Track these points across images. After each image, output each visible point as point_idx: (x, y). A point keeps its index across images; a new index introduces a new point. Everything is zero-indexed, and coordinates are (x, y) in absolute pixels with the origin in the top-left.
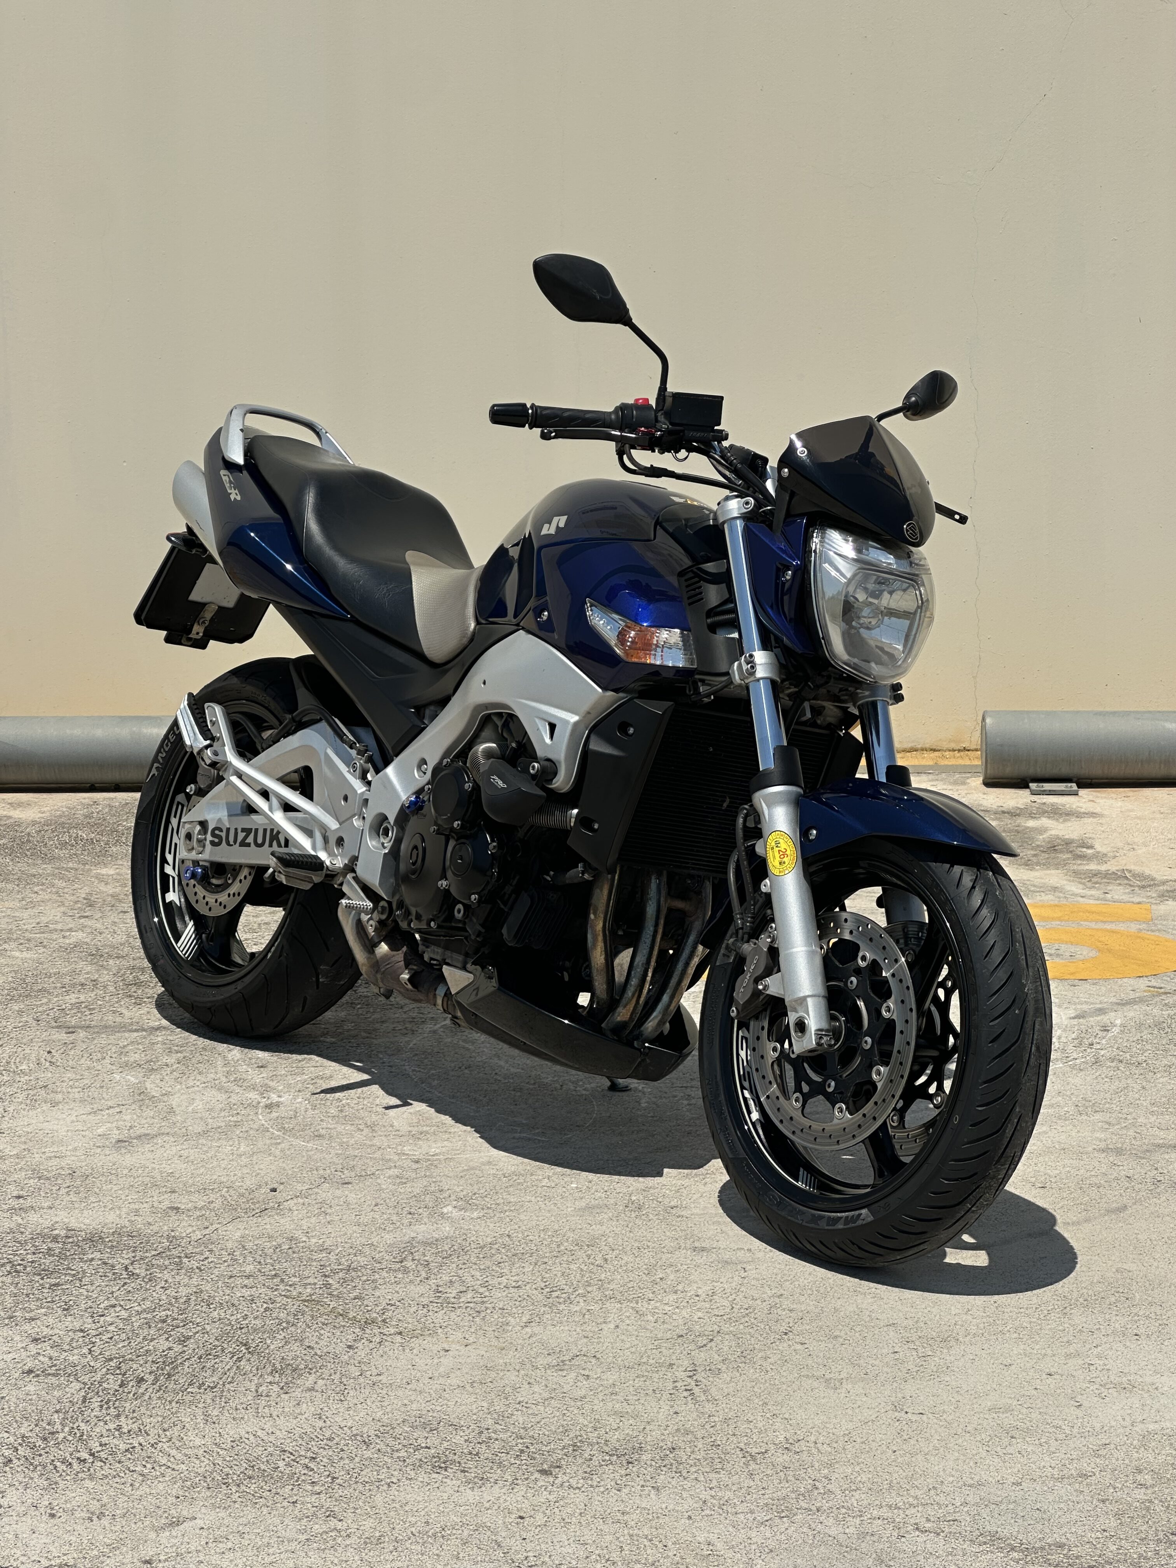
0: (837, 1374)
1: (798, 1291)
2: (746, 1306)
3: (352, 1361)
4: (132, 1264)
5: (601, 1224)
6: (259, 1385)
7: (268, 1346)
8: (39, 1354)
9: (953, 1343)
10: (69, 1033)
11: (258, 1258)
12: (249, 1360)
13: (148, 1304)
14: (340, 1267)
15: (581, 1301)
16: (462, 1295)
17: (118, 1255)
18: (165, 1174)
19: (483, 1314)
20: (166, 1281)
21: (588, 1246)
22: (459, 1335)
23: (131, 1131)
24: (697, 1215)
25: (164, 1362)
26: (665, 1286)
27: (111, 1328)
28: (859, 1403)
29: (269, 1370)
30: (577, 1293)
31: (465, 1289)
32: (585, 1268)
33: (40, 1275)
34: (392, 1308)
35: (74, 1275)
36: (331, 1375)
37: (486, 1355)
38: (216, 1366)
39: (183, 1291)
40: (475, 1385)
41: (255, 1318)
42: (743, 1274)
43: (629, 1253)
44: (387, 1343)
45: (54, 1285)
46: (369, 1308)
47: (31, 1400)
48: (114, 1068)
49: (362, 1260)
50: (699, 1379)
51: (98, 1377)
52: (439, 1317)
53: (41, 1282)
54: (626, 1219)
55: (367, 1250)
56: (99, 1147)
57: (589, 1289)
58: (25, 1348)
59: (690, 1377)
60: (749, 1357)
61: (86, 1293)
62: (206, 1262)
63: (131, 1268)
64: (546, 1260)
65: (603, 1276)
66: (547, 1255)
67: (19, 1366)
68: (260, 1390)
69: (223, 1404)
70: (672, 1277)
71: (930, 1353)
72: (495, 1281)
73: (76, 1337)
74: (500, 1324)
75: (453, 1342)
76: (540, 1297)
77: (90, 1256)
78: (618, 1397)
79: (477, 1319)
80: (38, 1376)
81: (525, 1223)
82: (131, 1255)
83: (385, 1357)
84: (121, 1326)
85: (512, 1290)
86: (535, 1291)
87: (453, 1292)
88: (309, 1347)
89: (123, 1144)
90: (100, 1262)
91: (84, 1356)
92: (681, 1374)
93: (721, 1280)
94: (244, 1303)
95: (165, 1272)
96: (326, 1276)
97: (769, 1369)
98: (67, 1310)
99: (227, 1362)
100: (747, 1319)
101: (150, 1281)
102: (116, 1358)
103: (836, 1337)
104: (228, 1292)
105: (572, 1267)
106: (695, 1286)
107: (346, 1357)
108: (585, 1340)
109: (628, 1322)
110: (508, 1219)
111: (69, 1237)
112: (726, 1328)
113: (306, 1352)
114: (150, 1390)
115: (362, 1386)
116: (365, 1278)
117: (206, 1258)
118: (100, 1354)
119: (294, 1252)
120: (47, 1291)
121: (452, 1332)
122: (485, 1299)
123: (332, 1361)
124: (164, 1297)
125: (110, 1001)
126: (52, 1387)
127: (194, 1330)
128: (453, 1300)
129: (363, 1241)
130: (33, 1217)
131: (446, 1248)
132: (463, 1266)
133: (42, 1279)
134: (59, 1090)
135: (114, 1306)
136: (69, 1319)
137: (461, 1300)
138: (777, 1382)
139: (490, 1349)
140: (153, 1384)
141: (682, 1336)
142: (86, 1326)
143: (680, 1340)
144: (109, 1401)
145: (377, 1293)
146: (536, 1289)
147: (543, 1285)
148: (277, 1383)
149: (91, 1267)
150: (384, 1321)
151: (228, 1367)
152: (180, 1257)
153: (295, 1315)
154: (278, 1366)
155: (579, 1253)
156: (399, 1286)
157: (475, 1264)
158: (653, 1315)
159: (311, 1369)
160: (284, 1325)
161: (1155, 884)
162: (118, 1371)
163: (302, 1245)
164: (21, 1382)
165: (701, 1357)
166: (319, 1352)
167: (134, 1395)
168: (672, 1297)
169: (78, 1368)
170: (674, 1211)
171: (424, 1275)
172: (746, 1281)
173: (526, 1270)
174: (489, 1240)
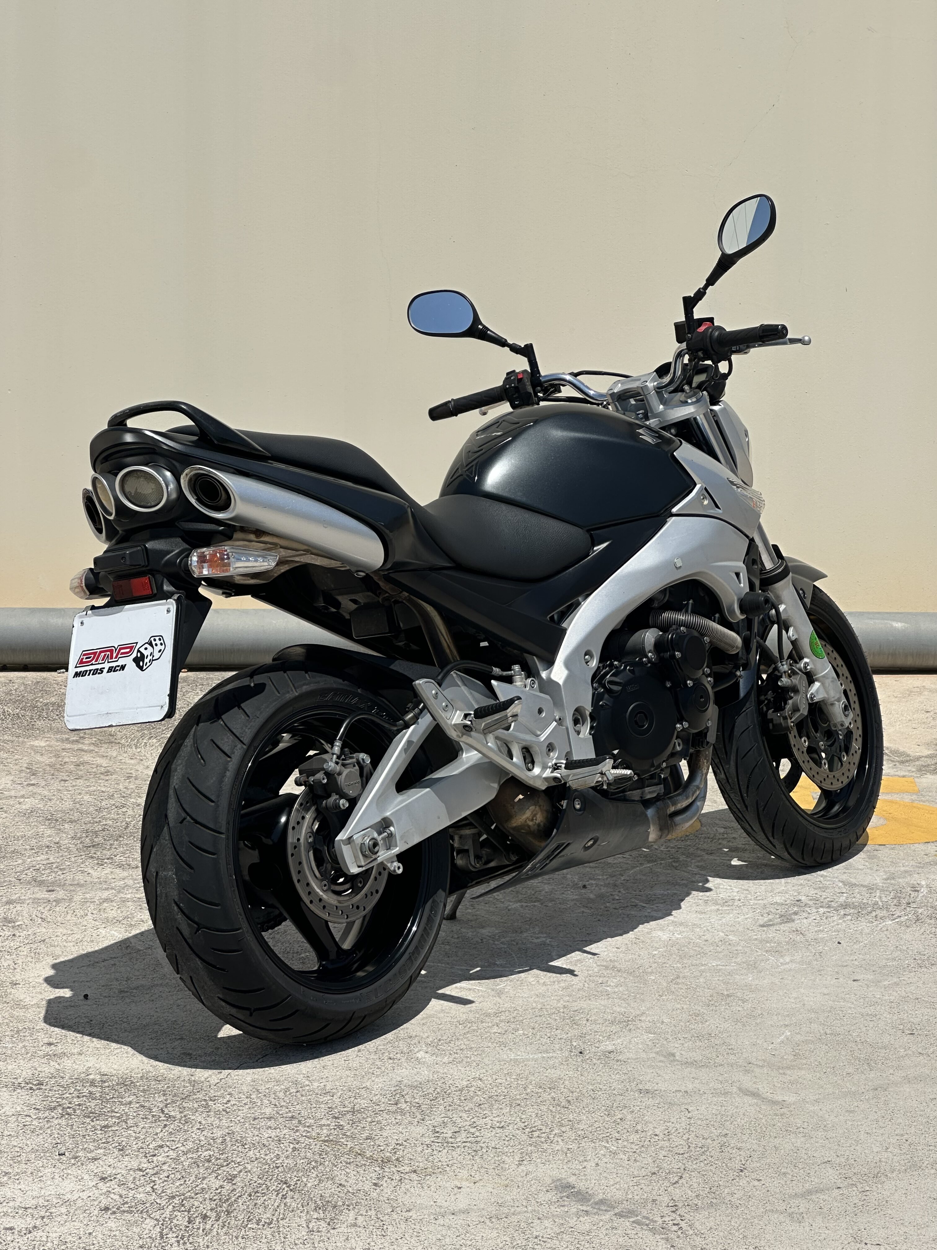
0: (796, 1209)
1: (739, 1131)
2: (700, 1145)
3: (381, 1198)
4: (166, 1106)
5: (554, 1067)
6: (308, 1221)
7: (306, 1185)
8: (109, 1192)
9: (883, 1178)
10: (50, 891)
11: (274, 1101)
12: (293, 1198)
13: (190, 1145)
14: (345, 1109)
15: (559, 1140)
16: (457, 1135)
17: (151, 1099)
18: (169, 1022)
19: (480, 1153)
20: (200, 1123)
21: (550, 1088)
22: (464, 1173)
23: (129, 981)
24: (632, 1059)
25: (220, 1199)
26: (626, 1126)
27: (165, 1167)
28: (823, 1236)
29: (313, 1206)
30: (554, 1133)
31: (457, 1130)
32: (554, 1110)
33: (89, 1117)
34: (401, 1147)
35: (119, 1118)
36: (367, 1212)
37: (495, 1191)
38: (266, 1203)
39: (218, 1133)
40: (493, 1220)
41: (287, 1157)
42: (689, 1115)
43: (586, 1095)
44: (406, 1181)
45: (104, 1127)
46: (382, 1148)
47: (115, 1236)
48: (98, 924)
49: (364, 1103)
50: (682, 1214)
51: (167, 1213)
52: (443, 1156)
53: (92, 1124)
54: (574, 1063)
55: (363, 1092)
56: (105, 997)
57: (563, 1129)
58: (96, 1186)
59: (673, 1212)
60: (717, 1193)
61: (134, 1134)
62: (229, 1105)
63: (166, 1111)
64: (518, 1102)
65: (571, 1117)
66: (518, 1097)
67: (96, 1203)
68: (311, 1226)
69: (283, 1239)
70: (629, 1117)
71: (868, 1188)
72: (481, 1122)
73: (137, 1176)
74: (497, 1162)
75: (462, 1179)
76: (525, 1137)
77: (128, 1100)
78: (619, 1232)
79: (476, 1158)
80: (114, 1213)
81: (491, 1067)
82: (162, 1098)
83: (408, 1194)
84: (173, 1166)
85: (499, 1131)
86: (517, 1132)
87: (448, 1132)
88: (340, 1185)
89: (125, 995)
90: (138, 1105)
91: (148, 1193)
92: (667, 1211)
93: (672, 1120)
94: (273, 1144)
95: (197, 1115)
96: (336, 1118)
97: (738, 1205)
98: (122, 1150)
99: (274, 1200)
100: (704, 1157)
101: (187, 1123)
102: (177, 1195)
103: (784, 1174)
104: (257, 1133)
105: (542, 1108)
106: (651, 1126)
107: (375, 1194)
108: (574, 1178)
109: (605, 1160)
110: (475, 1064)
111: (105, 1082)
112: (689, 1165)
113: (339, 1189)
114: (216, 1226)
115: (397, 1221)
116: (369, 1119)
117: (229, 1101)
118: (163, 1192)
119: (302, 1096)
120: (99, 1132)
121: (458, 1170)
122: (479, 1139)
123: (364, 1197)
124: (203, 1138)
125: (75, 862)
126: (129, 1225)
127: (238, 1169)
128: (450, 1140)
129: (358, 1084)
130: (67, 1063)
131: (431, 1091)
132: (450, 1108)
133: (93, 1121)
134: (56, 944)
135: (161, 1147)
136: (126, 1158)
137: (458, 1140)
138: (749, 1217)
139: (496, 1186)
140: (217, 1221)
141: (655, 1173)
142: (143, 1165)
143: (654, 1177)
144: (183, 1237)
145: (385, 1134)
146: (518, 1129)
147: (523, 1125)
148: (324, 1219)
149: (131, 1110)
150: (397, 1159)
151: (276, 1204)
152: (205, 1100)
153: (320, 1155)
154: (319, 1202)
155: (545, 1096)
156: (401, 1127)
157: (460, 1106)
158: (625, 1154)
159: (348, 1206)
160: (313, 1163)
161: (910, 760)
162: (183, 1209)
163: (307, 1088)
164: (102, 1219)
165: (677, 1193)
166: (350, 1190)
167: (203, 1230)
168: (634, 1137)
169: (148, 1205)
170: (612, 1055)
171: (419, 1117)
172: (692, 1122)
173: (504, 1111)
174: (465, 1083)
